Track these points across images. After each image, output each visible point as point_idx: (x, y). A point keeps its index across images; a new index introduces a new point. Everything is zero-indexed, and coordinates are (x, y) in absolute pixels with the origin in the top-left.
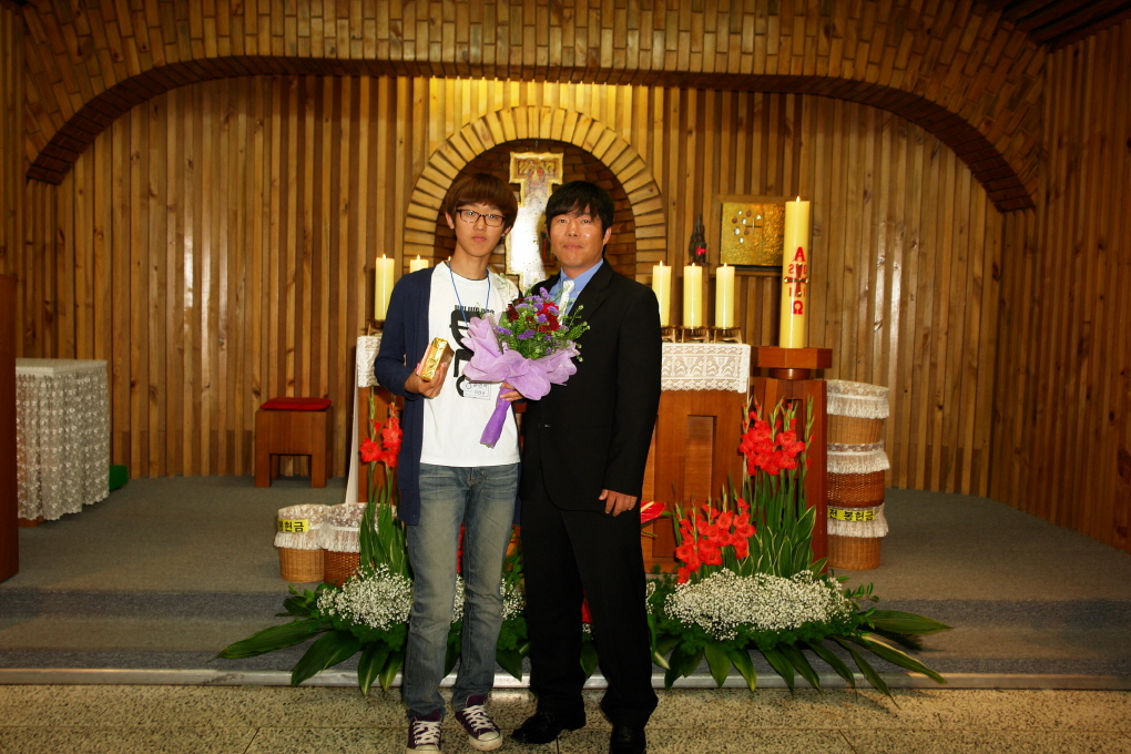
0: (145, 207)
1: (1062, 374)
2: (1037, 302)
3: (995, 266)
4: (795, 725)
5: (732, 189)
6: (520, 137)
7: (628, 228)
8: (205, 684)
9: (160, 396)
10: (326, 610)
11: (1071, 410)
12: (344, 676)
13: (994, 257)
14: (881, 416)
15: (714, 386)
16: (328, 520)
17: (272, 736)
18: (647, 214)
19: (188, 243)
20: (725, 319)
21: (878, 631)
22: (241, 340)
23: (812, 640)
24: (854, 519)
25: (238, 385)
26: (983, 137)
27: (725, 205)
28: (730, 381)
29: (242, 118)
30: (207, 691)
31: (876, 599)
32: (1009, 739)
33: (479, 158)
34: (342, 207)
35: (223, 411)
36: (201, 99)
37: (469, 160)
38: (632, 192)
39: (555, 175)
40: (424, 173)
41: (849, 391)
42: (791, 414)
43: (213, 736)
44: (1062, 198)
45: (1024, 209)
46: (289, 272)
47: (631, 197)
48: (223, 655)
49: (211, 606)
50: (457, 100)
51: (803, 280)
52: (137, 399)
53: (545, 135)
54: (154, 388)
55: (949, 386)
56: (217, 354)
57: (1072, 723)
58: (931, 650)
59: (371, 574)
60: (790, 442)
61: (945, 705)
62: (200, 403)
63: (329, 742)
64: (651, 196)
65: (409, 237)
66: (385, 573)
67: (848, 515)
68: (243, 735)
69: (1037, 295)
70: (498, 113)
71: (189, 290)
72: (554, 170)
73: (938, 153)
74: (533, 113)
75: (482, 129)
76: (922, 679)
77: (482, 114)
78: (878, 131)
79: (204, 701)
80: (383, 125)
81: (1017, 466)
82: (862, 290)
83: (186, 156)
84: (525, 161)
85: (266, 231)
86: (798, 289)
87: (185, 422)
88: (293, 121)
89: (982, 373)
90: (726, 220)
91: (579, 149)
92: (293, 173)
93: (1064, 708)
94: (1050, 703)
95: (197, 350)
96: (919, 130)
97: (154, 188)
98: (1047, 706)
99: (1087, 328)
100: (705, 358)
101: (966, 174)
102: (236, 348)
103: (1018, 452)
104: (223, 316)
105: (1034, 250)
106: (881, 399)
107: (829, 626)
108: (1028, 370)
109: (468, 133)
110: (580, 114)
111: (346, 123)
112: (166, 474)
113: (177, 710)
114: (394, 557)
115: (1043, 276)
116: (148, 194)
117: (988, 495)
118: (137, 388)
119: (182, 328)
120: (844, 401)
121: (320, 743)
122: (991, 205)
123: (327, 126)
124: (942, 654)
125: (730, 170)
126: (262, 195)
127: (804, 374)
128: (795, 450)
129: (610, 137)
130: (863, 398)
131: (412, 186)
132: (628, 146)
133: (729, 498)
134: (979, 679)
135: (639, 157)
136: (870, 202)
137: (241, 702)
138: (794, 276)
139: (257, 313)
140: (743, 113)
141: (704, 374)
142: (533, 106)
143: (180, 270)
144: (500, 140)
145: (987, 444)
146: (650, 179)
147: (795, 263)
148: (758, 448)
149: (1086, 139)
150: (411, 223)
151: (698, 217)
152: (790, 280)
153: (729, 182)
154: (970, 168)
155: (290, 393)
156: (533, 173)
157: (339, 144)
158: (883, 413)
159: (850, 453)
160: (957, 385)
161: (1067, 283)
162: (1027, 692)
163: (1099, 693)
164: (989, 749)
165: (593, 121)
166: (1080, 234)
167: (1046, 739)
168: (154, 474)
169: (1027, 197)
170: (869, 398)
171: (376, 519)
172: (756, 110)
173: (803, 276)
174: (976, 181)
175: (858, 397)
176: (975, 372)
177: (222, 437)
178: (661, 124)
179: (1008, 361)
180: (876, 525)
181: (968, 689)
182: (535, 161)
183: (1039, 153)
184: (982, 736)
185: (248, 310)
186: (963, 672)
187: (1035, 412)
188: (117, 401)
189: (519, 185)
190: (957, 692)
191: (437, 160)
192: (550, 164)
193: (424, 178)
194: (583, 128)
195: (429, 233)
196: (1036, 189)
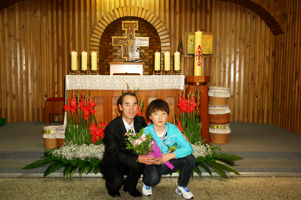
0: (9, 40)
1: (291, 84)
2: (284, 62)
3: (273, 52)
4: (192, 186)
5: (191, 31)
6: (124, 16)
7: (159, 43)
8: (19, 177)
9: (16, 98)
10: (55, 155)
11: (294, 95)
12: (60, 174)
13: (273, 49)
14: (227, 97)
15: (174, 88)
16: (57, 129)
17: (35, 190)
18: (165, 39)
19: (24, 51)
20: (177, 68)
21: (221, 160)
22: (41, 80)
23: (200, 162)
24: (219, 128)
25: (40, 94)
26: (267, 11)
27: (189, 36)
28: (179, 86)
29: (39, 12)
30: (19, 179)
31: (221, 150)
32: (256, 190)
33: (112, 23)
34: (71, 39)
35: (36, 102)
36: (26, 6)
37: (109, 24)
38: (160, 32)
39: (136, 28)
40: (95, 28)
41: (217, 89)
42: (193, 95)
43: (18, 190)
44: (291, 29)
45: (281, 34)
46: (55, 59)
47: (159, 34)
48: (24, 168)
49: (23, 155)
50: (105, 5)
51: (201, 56)
52: (9, 98)
53: (132, 15)
54: (14, 95)
55: (259, 90)
56: (34, 84)
57: (277, 185)
58: (237, 165)
59: (68, 144)
60: (193, 103)
61: (240, 181)
62: (29, 99)
63: (52, 192)
64: (166, 33)
65: (91, 48)
66: (72, 143)
67: (218, 127)
68: (27, 190)
69: (284, 60)
70: (117, 9)
71: (24, 65)
72: (136, 26)
73: (255, 18)
74: (129, 9)
75: (113, 14)
76: (233, 174)
77: (113, 9)
78: (236, 11)
79: (17, 182)
80: (82, 13)
81: (279, 114)
82: (232, 61)
83: (22, 24)
84: (126, 23)
85: (47, 47)
86: (199, 58)
87: (24, 105)
88: (55, 13)
89: (270, 86)
90: (189, 40)
91: (143, 19)
92: (55, 29)
93: (276, 182)
94: (273, 181)
95: (27, 83)
96: (249, 10)
97: (12, 35)
98: (271, 181)
99: (297, 69)
100: (171, 79)
101: (264, 24)
102: (39, 83)
103: (279, 109)
104: (35, 73)
105: (284, 46)
106: (227, 92)
107: (205, 158)
108: (282, 84)
109: (109, 15)
110: (143, 9)
111: (71, 13)
112: (19, 122)
113: (9, 184)
114: (75, 139)
115: (286, 54)
116: (10, 36)
117: (272, 124)
118: (9, 95)
119: (22, 77)
120: (215, 92)
121: (49, 192)
122: (272, 33)
123: (65, 14)
124: (241, 167)
125: (190, 25)
126: (46, 36)
127: (202, 84)
128: (194, 105)
129: (152, 15)
130: (221, 91)
131: (92, 32)
132: (158, 18)
133: (175, 120)
134: (252, 174)
135: (161, 21)
136: (234, 33)
137: (28, 182)
138: (198, 54)
139: (45, 72)
140: (194, 7)
141: (171, 84)
142: (128, 7)
143: (21, 59)
144: (118, 17)
145: (271, 107)
146: (165, 28)
147: (198, 50)
148: (184, 105)
149: (297, 10)
150: (92, 43)
151: (180, 39)
152: (197, 56)
153: (190, 28)
154: (264, 21)
155: (56, 96)
156: (129, 27)
157: (69, 19)
158: (228, 96)
159: (218, 108)
160: (262, 90)
161: (292, 56)
162: (267, 178)
163: (289, 178)
164: (249, 192)
165: (147, 10)
166: (296, 40)
167: (267, 190)
168: (15, 121)
169: (281, 30)
170: (223, 91)
171: (69, 129)
172: (198, 5)
173: (201, 54)
174: (267, 26)
175: (220, 91)
176: (268, 85)
177: (36, 110)
178: (168, 11)
179: (277, 81)
180: (226, 130)
181: (249, 177)
182: (129, 23)
183: (284, 16)
184: (248, 189)
185: (43, 71)
186: (247, 172)
187: (284, 97)
188: (3, 99)
189: (125, 31)
190: (245, 178)
191: (99, 24)
192: (134, 24)
193: (95, 29)
194: (144, 13)
195: (98, 46)
196: (284, 27)
